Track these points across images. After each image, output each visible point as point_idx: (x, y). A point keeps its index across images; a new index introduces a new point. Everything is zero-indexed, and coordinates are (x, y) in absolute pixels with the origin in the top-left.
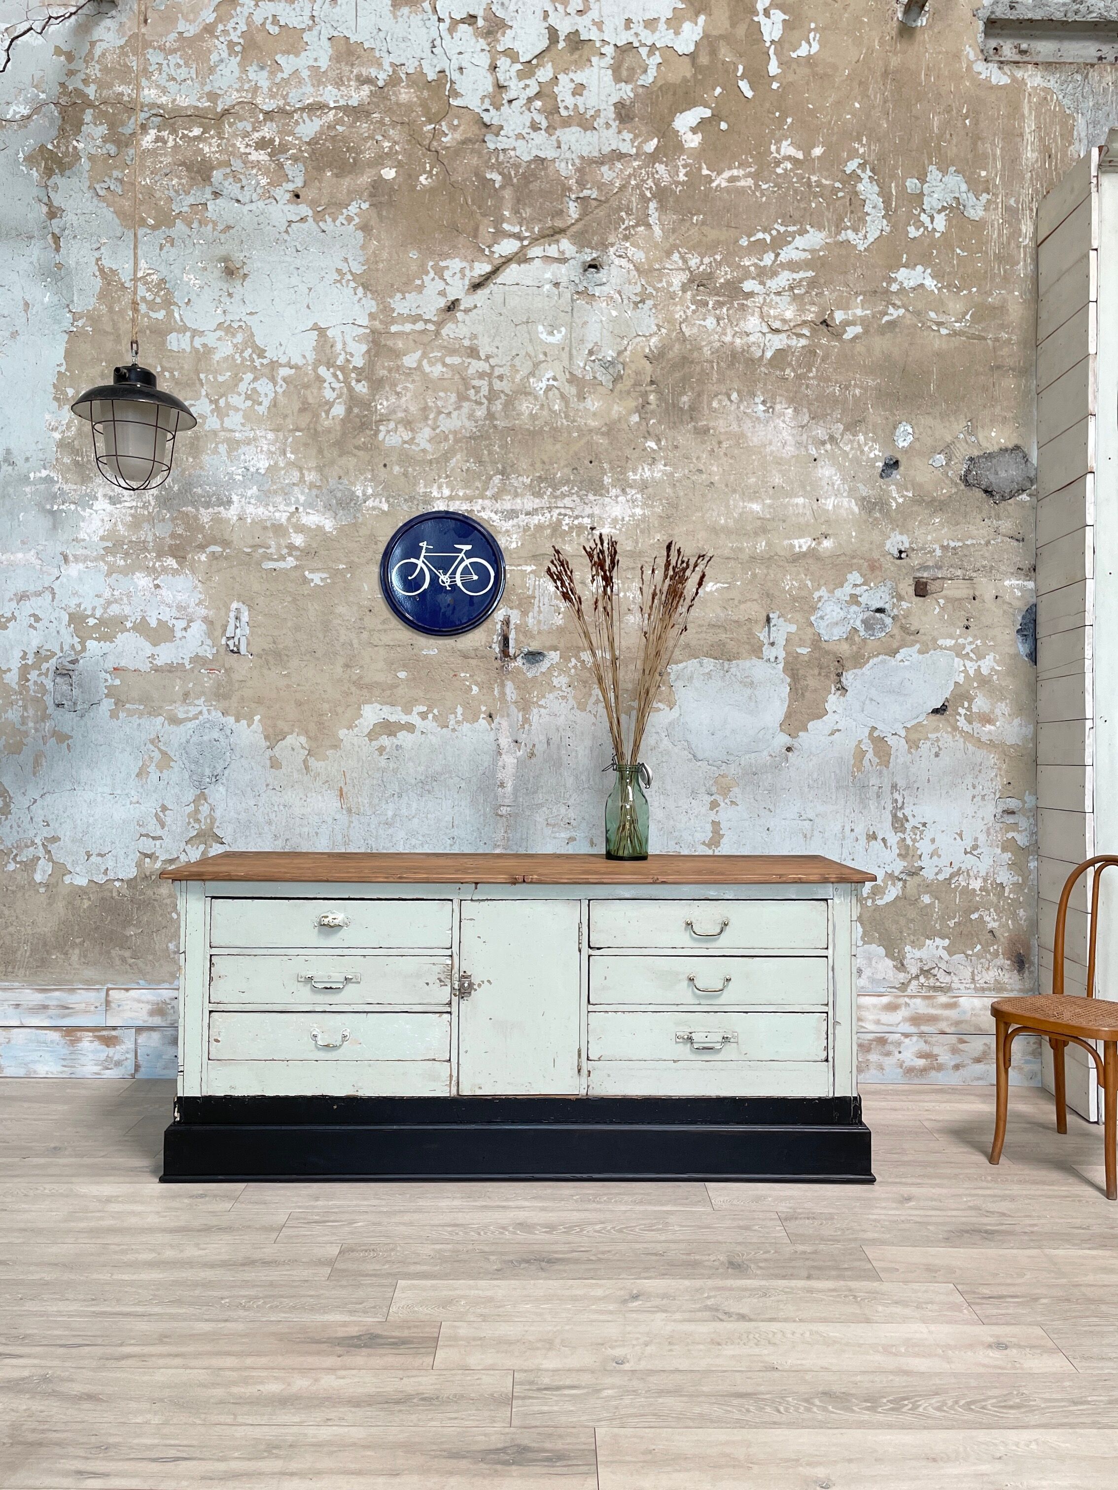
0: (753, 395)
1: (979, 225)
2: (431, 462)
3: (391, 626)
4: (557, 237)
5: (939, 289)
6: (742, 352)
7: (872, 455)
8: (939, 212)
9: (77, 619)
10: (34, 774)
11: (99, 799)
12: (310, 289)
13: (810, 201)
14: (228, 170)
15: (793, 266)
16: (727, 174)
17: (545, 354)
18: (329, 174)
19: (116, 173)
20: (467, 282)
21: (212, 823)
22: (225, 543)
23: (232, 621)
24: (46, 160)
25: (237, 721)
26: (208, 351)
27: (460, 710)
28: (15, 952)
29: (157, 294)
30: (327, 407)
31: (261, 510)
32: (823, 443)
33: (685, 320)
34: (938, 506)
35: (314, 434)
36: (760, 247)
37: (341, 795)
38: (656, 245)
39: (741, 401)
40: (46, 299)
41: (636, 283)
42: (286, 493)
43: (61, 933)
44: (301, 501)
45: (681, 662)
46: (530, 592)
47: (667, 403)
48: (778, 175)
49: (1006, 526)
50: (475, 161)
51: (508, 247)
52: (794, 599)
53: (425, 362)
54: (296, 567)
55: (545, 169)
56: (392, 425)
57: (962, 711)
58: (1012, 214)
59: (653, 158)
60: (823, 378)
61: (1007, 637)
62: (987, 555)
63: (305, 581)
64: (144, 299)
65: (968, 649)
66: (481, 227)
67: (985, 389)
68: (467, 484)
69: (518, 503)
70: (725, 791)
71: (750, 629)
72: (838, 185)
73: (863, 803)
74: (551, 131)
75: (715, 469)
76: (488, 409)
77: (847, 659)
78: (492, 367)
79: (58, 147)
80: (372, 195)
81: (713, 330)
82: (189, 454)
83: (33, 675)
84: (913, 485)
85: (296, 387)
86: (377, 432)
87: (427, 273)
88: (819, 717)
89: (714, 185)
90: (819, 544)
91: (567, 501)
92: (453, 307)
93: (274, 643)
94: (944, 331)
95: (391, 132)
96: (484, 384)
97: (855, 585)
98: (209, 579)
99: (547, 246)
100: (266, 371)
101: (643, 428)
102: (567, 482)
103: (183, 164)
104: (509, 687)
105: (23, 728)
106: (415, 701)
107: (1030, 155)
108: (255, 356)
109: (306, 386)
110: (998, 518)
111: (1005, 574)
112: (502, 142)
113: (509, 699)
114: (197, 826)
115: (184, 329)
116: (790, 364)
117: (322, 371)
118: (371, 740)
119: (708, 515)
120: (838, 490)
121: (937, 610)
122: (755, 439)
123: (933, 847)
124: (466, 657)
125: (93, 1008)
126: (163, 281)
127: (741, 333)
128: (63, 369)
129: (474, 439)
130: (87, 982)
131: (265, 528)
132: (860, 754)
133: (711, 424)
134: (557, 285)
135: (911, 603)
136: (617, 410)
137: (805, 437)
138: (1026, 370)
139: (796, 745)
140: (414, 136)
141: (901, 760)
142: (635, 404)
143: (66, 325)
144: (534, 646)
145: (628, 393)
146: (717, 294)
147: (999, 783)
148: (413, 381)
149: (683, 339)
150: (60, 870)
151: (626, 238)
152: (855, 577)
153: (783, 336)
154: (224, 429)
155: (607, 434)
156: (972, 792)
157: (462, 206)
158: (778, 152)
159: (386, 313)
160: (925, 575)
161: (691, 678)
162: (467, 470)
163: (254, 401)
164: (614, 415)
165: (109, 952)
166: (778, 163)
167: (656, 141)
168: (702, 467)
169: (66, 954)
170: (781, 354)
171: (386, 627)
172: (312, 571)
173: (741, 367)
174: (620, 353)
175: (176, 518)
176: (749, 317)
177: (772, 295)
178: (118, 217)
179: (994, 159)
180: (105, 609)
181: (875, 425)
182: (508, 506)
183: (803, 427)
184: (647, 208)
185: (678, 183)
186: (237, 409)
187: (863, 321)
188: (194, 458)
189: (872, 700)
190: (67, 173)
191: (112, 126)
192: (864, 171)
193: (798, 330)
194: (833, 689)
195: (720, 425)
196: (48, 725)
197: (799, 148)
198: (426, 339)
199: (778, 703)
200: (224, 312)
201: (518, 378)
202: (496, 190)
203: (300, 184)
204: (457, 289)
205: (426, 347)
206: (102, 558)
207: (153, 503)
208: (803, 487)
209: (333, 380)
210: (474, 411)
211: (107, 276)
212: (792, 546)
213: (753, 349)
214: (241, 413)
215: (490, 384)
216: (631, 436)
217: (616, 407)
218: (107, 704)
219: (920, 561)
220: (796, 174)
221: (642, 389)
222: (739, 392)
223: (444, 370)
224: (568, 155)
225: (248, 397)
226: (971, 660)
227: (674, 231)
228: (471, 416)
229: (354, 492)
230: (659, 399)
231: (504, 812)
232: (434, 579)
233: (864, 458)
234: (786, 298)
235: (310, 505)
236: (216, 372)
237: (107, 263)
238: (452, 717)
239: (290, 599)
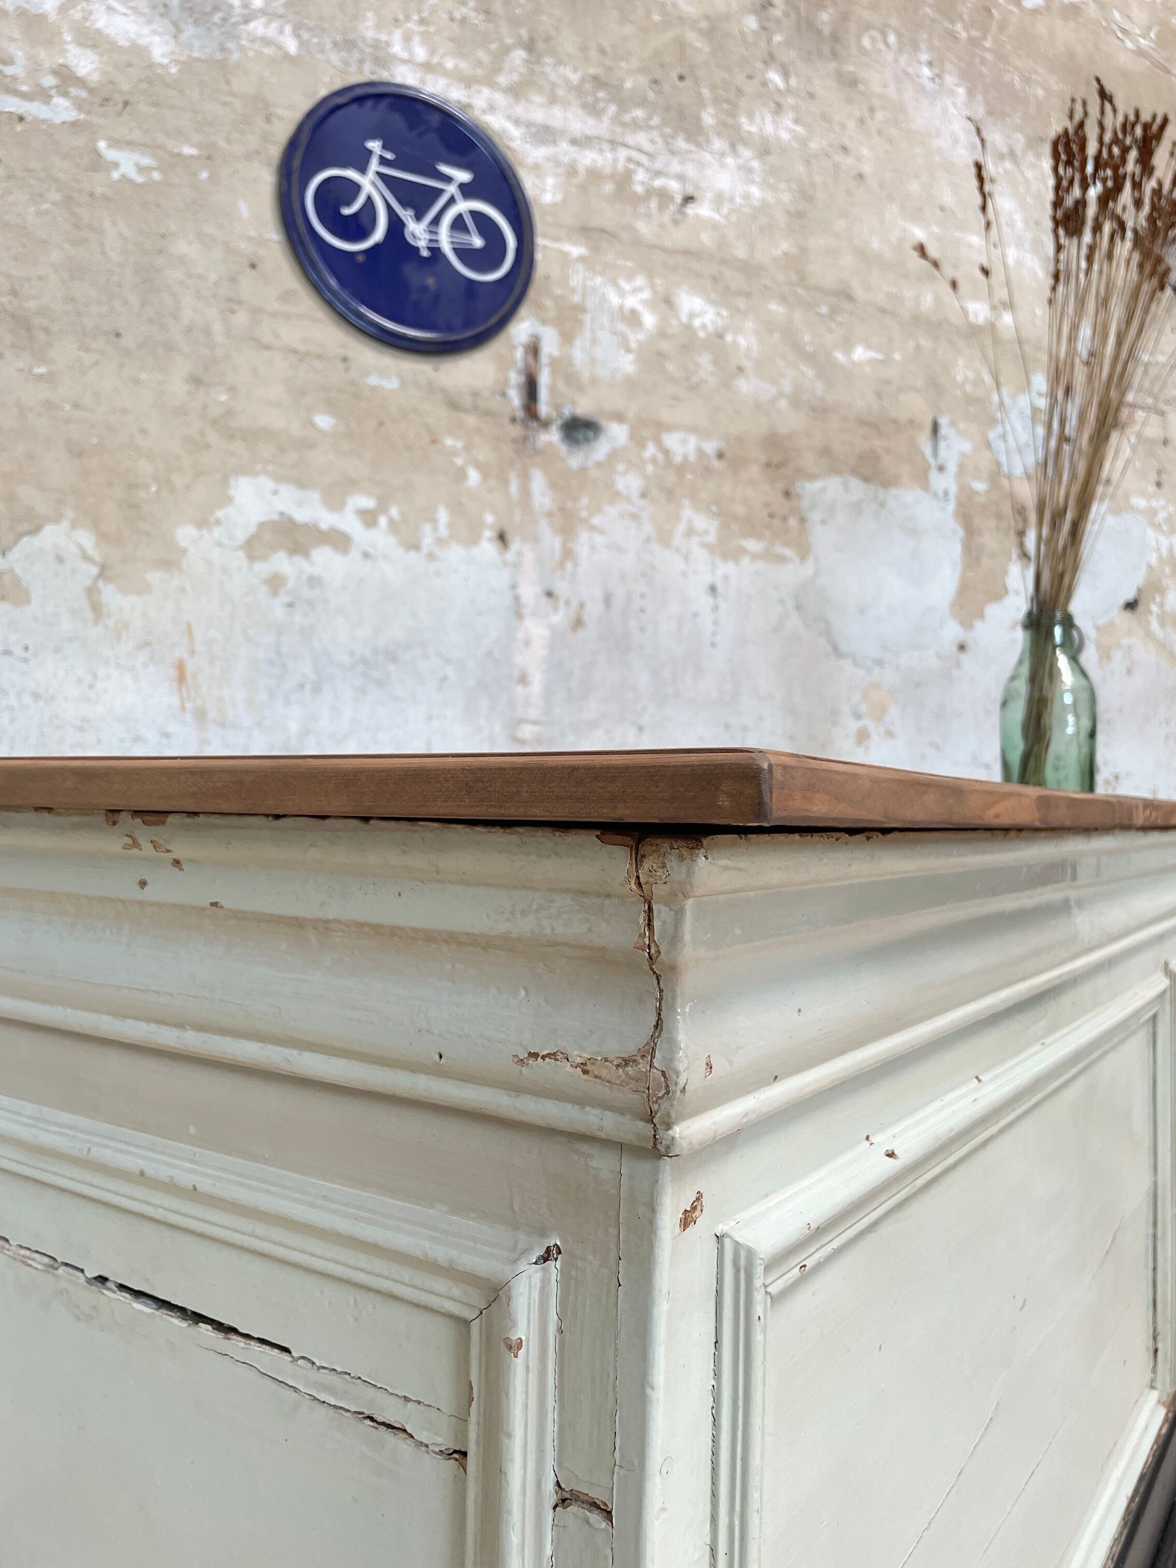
0: (916, 47)
3: (302, 309)
27: (443, 516)
37: (181, 679)
45: (817, 477)
46: (576, 299)
47: (799, 14)
52: (968, 399)
54: (74, 124)
57: (1154, 608)
60: (1001, 56)
63: (99, 163)
65: (1162, 515)
68: (460, 47)
69: (557, 116)
70: (879, 712)
71: (911, 438)
75: (865, 152)
77: (1032, 508)
88: (999, 598)
90: (997, 317)
91: (641, 138)
93: (14, 293)
94: (1128, 45)
97: (1039, 394)
101: (763, 44)
102: (643, 102)
104: (538, 482)
106: (350, 484)
113: (537, 506)
116: (960, 16)
118: (252, 558)
119: (855, 228)
120: (1021, 237)
122: (919, 120)
124: (453, 405)
133: (863, 74)
139: (970, 642)
144: (584, 407)
152: (1040, 380)
155: (708, 35)
161: (831, 510)
162: (462, 21)
168: (847, 144)
171: (292, 308)
172: (115, 143)
182: (538, 115)
194: (1016, 554)
195: (873, 81)
199: (946, 569)
216: (745, 52)
222: (899, 34)
226: (1164, 533)
232: (396, 226)
238: (427, 528)
239: (56, 196)
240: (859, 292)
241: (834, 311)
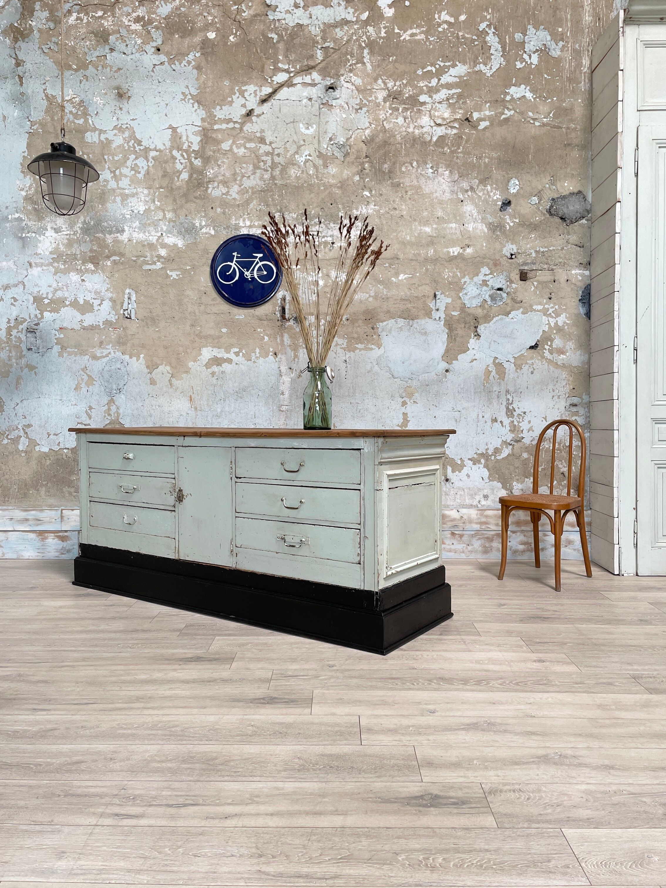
0: (426, 163)
1: (558, 60)
2: (238, 205)
3: (217, 302)
4: (310, 71)
5: (534, 99)
6: (419, 138)
7: (495, 198)
8: (534, 52)
9: (38, 300)
10: (17, 389)
11: (54, 403)
12: (167, 105)
13: (459, 47)
14: (118, 36)
15: (448, 86)
16: (409, 32)
17: (304, 141)
18: (177, 36)
19: (54, 39)
20: (258, 99)
21: (118, 416)
22: (121, 255)
23: (126, 300)
24: (14, 32)
25: (131, 357)
26: (109, 142)
27: (258, 350)
28: (9, 489)
29: (79, 109)
30: (178, 174)
31: (141, 235)
32: (467, 191)
33: (385, 120)
34: (534, 227)
35: (171, 189)
36: (429, 75)
37: (191, 400)
38: (368, 75)
39: (419, 167)
40: (16, 114)
41: (356, 98)
42: (155, 225)
43: (35, 479)
44: (164, 230)
45: (385, 321)
46: (297, 281)
47: (375, 169)
48: (439, 32)
49: (573, 238)
50: (262, 27)
51: (282, 77)
52: (450, 283)
53: (234, 147)
54: (162, 268)
55: (303, 31)
56: (216, 184)
57: (547, 347)
58: (577, 54)
59: (367, 23)
60: (467, 153)
61: (575, 304)
62: (562, 256)
63: (168, 276)
64: (71, 112)
66: (266, 66)
67: (561, 157)
68: (259, 218)
70: (410, 395)
71: (425, 301)
72: (474, 37)
73: (490, 400)
74: (306, 8)
75: (404, 207)
76: (271, 174)
77: (481, 318)
78: (273, 149)
79: (21, 25)
80: (202, 48)
81: (402, 125)
82: (100, 203)
83: (14, 332)
84: (519, 215)
85: (160, 162)
86: (208, 188)
87: (235, 93)
88: (465, 352)
89: (402, 38)
90: (464, 250)
92: (250, 113)
93: (151, 312)
94: (537, 124)
95: (213, 11)
96: (268, 159)
97: (485, 275)
98: (112, 276)
99: (304, 77)
100: (142, 153)
101: (362, 183)
102: (318, 216)
103: (93, 32)
104: (286, 337)
105: (9, 363)
106: (232, 346)
107: (587, 18)
108: (136, 145)
109: (166, 162)
110: (569, 234)
111: (572, 267)
112: (278, 16)
113: (286, 344)
114: (109, 418)
115: (95, 129)
116: (447, 145)
117: (175, 152)
118: (207, 368)
119: (399, 235)
120: (476, 219)
121: (533, 288)
122: (427, 189)
123: (530, 426)
124: (261, 320)
125: (54, 520)
126: (82, 101)
127: (418, 126)
128: (26, 154)
129: (263, 191)
130: (50, 506)
131: (144, 246)
132: (488, 373)
133: (401, 181)
134: (310, 99)
135: (517, 285)
136: (346, 173)
137: (456, 188)
138: (585, 146)
139: (451, 368)
140: (226, 13)
141: (511, 376)
142: (357, 169)
143: (27, 129)
145: (353, 163)
146: (404, 104)
147: (568, 389)
148: (228, 158)
149: (384, 130)
150: (33, 443)
151: (351, 71)
152: (485, 270)
153: (443, 128)
154: (119, 188)
155: (341, 187)
156: (552, 394)
157: (254, 54)
158: (439, 18)
159: (211, 118)
160: (526, 268)
161: (390, 331)
162: (260, 210)
163: (136, 171)
164: (345, 176)
165: (62, 489)
166: (439, 25)
167: (367, 13)
168: (396, 207)
169: (38, 490)
170: (442, 138)
171: (215, 302)
172: (171, 270)
173: (418, 147)
174: (348, 139)
175: (92, 241)
176: (423, 117)
177: (437, 104)
178: (56, 65)
179: (567, 21)
180: (54, 294)
181: (497, 180)
183: (455, 182)
184: (363, 53)
185: (381, 38)
186: (126, 176)
187: (491, 119)
188: (102, 205)
189: (495, 341)
190: (26, 40)
191: (51, 12)
192: (490, 29)
193: (452, 124)
194: (473, 335)
195: (407, 181)
196: (23, 361)
197: (451, 16)
198: (234, 133)
199: (441, 344)
200: (118, 119)
201: (289, 155)
202: (274, 44)
203: (160, 43)
204: (252, 103)
205: (235, 137)
206: (51, 264)
207: (79, 232)
208: (455, 217)
209: (181, 158)
210: (263, 175)
211: (50, 99)
212: (449, 252)
213: (425, 136)
214: (129, 178)
215: (272, 159)
216: (355, 189)
217: (346, 172)
218: (57, 349)
219: (523, 260)
220: (450, 31)
221: (361, 160)
222: (417, 162)
223: (246, 151)
224: (316, 22)
225: (132, 169)
226: (552, 317)
227: (379, 66)
228: (261, 178)
229: (194, 224)
230: (371, 166)
231: (284, 409)
232: (242, 274)
233: (491, 199)
234: (444, 105)
235: (169, 232)
236: (113, 155)
237: (49, 91)
238: (253, 354)
239: (159, 287)
240: (401, 256)
241: (390, 265)
